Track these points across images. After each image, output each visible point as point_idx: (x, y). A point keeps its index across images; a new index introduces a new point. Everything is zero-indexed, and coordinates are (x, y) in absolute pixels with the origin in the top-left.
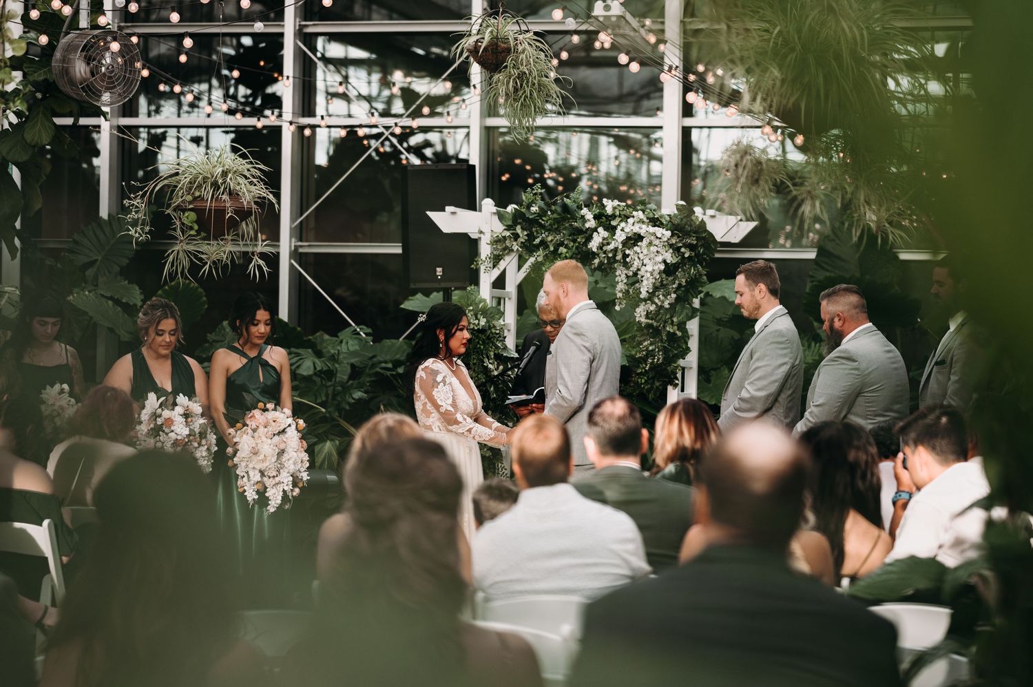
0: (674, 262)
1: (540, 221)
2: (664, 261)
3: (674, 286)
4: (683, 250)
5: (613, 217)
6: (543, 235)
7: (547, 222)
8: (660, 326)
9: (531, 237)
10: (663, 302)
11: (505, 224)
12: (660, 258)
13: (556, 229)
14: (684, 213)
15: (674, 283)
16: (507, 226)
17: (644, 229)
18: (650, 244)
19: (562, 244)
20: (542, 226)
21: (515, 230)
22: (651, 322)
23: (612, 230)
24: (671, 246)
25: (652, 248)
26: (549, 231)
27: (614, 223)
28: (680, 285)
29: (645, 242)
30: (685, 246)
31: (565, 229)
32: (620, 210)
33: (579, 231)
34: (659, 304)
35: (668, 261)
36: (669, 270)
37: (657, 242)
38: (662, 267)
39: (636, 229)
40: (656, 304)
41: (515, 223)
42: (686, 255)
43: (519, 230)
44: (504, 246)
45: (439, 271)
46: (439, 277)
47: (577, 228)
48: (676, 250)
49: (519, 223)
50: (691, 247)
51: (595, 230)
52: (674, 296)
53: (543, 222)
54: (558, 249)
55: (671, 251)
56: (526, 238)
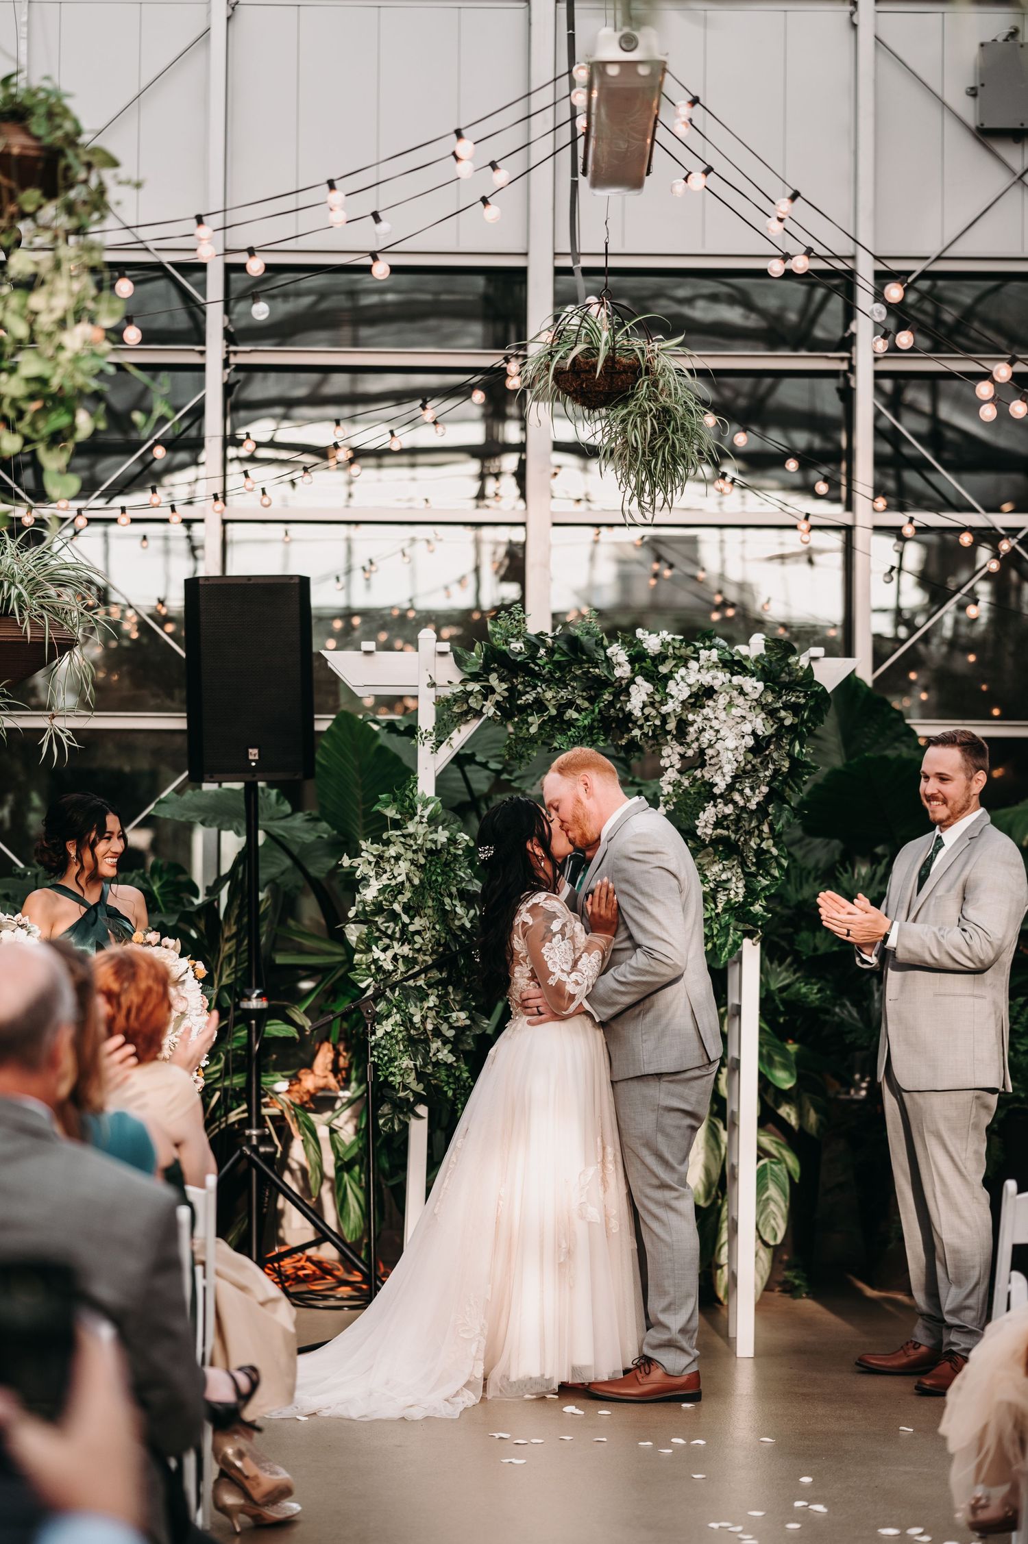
0: (767, 733)
1: (532, 666)
2: (754, 733)
3: (767, 773)
4: (783, 713)
5: (661, 658)
6: (539, 689)
7: (544, 668)
8: (739, 839)
9: (513, 693)
10: (748, 800)
11: (468, 670)
12: (747, 728)
13: (559, 679)
14: (776, 654)
15: (767, 769)
16: (470, 674)
17: (719, 678)
18: (730, 704)
19: (570, 704)
20: (536, 675)
21: (487, 680)
22: (725, 833)
23: (660, 681)
24: (764, 707)
25: (734, 711)
26: (549, 682)
27: (664, 669)
28: (776, 772)
29: (722, 700)
30: (786, 707)
31: (575, 678)
32: (674, 648)
33: (603, 683)
34: (741, 803)
35: (760, 733)
36: (759, 746)
37: (740, 700)
38: (750, 741)
39: (706, 678)
40: (735, 803)
41: (487, 669)
42: (787, 722)
43: (493, 680)
44: (465, 707)
45: (254, 753)
46: (253, 764)
47: (598, 677)
48: (771, 713)
49: (494, 670)
50: (795, 709)
51: (632, 681)
52: (765, 789)
53: (537, 668)
54: (565, 713)
55: (763, 715)
56: (506, 694)
